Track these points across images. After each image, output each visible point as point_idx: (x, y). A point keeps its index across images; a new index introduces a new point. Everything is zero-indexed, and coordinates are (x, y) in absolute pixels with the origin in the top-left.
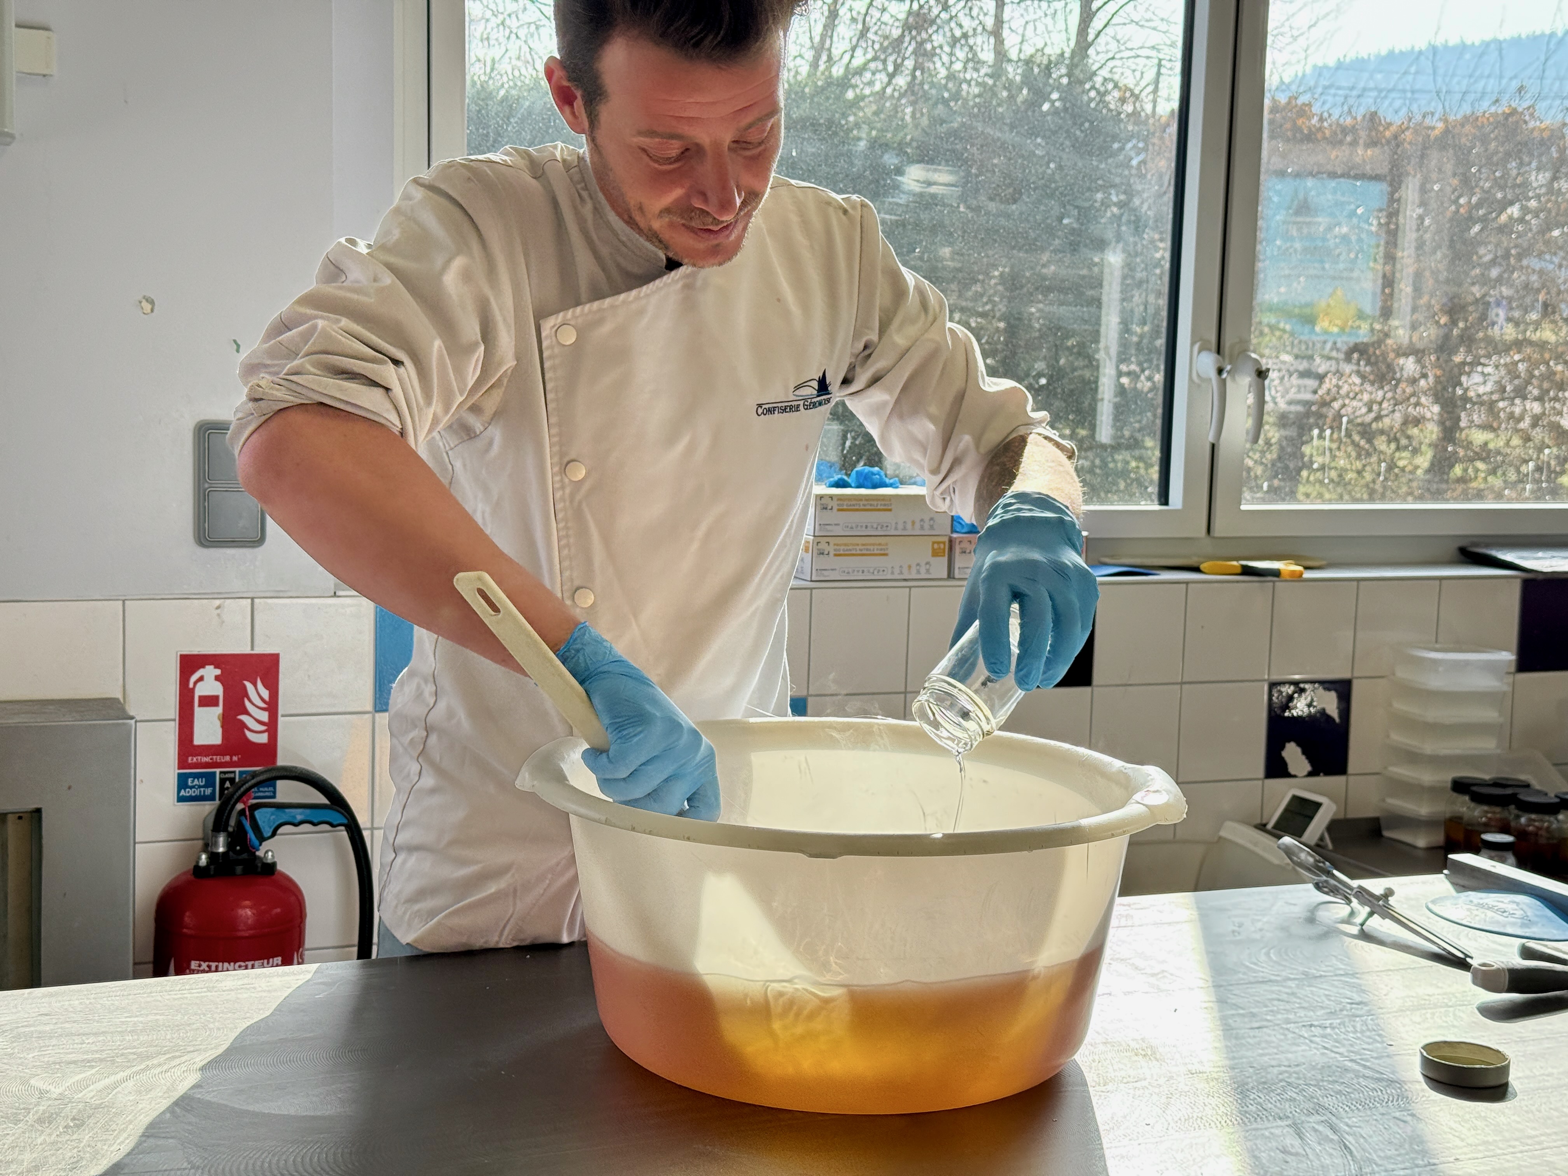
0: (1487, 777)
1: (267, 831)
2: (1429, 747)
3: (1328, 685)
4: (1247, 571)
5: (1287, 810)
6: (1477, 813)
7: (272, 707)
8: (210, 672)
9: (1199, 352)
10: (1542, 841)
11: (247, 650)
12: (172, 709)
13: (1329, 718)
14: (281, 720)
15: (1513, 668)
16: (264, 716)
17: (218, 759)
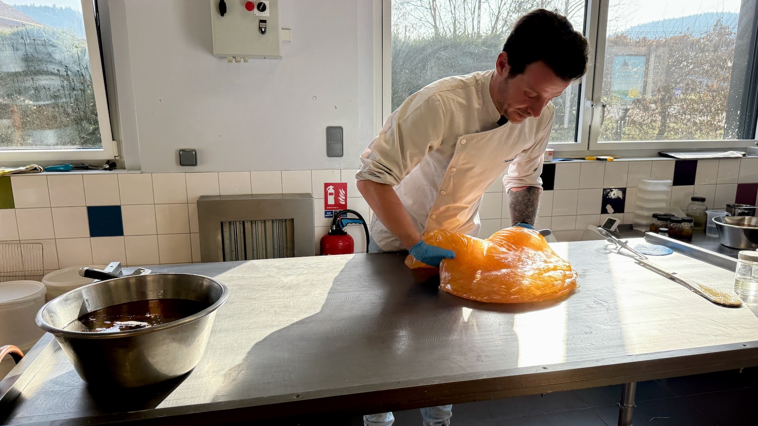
0: (662, 213)
1: (344, 225)
2: (647, 206)
3: (619, 189)
4: (598, 159)
5: (607, 222)
6: (659, 223)
7: (346, 195)
8: (331, 187)
9: (587, 100)
10: (677, 230)
11: (340, 182)
12: (323, 196)
13: (619, 198)
14: (348, 199)
15: (672, 185)
16: (344, 198)
17: (334, 208)
